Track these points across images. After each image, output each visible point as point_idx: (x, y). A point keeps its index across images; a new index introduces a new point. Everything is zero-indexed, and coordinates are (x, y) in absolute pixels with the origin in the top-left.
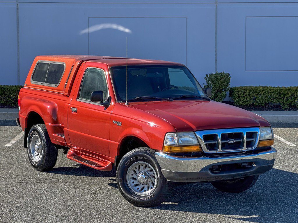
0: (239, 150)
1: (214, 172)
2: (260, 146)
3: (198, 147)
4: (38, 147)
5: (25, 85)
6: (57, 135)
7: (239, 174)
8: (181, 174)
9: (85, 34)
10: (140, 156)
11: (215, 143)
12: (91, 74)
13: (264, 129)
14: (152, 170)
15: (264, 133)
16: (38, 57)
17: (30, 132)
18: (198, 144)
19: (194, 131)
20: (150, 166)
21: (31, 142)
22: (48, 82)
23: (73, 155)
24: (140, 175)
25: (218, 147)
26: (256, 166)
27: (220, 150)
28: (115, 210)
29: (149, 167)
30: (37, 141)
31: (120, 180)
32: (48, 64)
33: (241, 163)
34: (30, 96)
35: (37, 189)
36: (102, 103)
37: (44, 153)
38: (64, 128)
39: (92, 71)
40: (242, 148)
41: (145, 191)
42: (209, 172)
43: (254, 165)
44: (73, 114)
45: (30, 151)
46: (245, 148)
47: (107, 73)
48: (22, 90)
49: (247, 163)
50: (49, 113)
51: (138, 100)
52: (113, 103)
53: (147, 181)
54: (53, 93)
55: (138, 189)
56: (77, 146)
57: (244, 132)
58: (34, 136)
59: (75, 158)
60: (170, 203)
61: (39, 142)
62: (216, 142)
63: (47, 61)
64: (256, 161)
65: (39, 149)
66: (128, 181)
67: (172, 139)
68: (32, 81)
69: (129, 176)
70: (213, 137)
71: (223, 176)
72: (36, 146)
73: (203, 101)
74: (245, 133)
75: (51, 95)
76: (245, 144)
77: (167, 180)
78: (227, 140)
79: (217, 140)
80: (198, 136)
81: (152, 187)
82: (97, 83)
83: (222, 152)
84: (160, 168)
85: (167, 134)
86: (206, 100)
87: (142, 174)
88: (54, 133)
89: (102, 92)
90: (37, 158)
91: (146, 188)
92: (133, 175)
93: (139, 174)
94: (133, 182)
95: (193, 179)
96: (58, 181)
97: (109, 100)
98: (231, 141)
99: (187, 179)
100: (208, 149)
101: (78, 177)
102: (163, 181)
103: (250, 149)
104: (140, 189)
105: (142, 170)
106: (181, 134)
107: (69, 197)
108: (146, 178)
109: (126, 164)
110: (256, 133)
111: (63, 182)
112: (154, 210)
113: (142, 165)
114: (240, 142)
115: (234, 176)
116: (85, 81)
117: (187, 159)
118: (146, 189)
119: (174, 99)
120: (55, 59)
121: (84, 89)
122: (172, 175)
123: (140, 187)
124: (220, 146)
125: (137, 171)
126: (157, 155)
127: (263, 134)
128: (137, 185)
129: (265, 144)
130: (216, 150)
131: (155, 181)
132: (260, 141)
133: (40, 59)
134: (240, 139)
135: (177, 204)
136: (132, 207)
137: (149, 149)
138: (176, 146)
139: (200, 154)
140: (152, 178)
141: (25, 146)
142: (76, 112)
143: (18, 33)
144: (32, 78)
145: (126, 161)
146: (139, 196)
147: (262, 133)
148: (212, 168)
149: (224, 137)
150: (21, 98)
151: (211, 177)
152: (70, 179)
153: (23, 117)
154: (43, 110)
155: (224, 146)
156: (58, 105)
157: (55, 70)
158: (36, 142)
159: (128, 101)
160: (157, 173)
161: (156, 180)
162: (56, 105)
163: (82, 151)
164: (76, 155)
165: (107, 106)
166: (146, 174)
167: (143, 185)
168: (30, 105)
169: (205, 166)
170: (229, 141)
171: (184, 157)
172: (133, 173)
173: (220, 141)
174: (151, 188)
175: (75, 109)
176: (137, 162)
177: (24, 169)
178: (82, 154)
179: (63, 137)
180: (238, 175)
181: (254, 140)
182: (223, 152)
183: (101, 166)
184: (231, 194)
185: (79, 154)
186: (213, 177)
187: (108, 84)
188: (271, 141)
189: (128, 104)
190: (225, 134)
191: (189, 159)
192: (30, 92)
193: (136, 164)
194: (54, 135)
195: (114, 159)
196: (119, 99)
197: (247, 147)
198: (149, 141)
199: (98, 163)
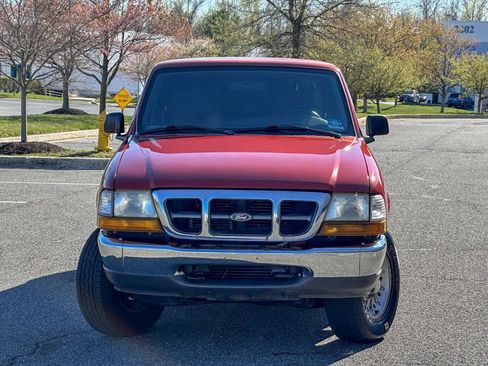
0: (261, 238)
11: (196, 219)
18: (155, 216)
19: (151, 190)
25: (200, 228)
27: (205, 234)
40: (268, 234)
46: (276, 235)
57: (276, 199)
62: (198, 217)
74: (276, 202)
76: (274, 227)
79: (200, 213)
80: (157, 200)
98: (240, 217)
110: (315, 203)
130: (197, 232)
132: (324, 222)
138: (109, 217)
170: (234, 217)
181: (307, 219)
182: (214, 238)
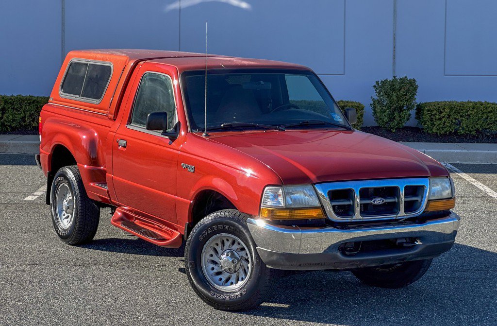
0: (392, 217)
1: (347, 253)
2: (430, 209)
3: (319, 211)
4: (68, 204)
5: (51, 100)
6: (97, 185)
7: (390, 257)
8: (289, 257)
9: (174, 10)
10: (223, 224)
11: (350, 205)
12: (150, 83)
13: (437, 180)
14: (243, 249)
15: (438, 188)
16: (71, 53)
17: (56, 180)
18: (319, 205)
19: (312, 184)
20: (240, 241)
21: (57, 195)
22: (86, 95)
23: (121, 219)
24: (224, 257)
25: (354, 212)
26: (421, 243)
27: (357, 216)
28: (179, 315)
29: (239, 244)
30: (67, 194)
31: (191, 264)
32: (87, 64)
33: (396, 239)
34: (57, 118)
35: (58, 276)
36: (165, 133)
37: (76, 214)
38: (107, 174)
39: (154, 79)
40: (397, 213)
41: (232, 283)
42: (339, 254)
43: (419, 243)
44: (120, 150)
45: (55, 211)
46: (402, 214)
47: (175, 82)
48: (45, 107)
49: (405, 238)
50: (85, 147)
51: (226, 129)
52: (183, 133)
53: (235, 267)
54: (92, 114)
55: (221, 279)
56: (128, 205)
57: (401, 185)
58: (61, 185)
59: (124, 224)
60: (276, 305)
61: (69, 197)
62: (351, 203)
63: (84, 59)
64: (421, 236)
65: (68, 208)
66: (204, 266)
67: (276, 196)
68: (61, 92)
69: (205, 257)
70: (347, 194)
71: (362, 261)
72: (65, 203)
73: (340, 131)
74: (402, 187)
75: (88, 118)
76: (402, 206)
77: (267, 266)
78: (371, 199)
79: (353, 199)
80: (320, 192)
81: (244, 277)
82: (160, 98)
83: (361, 220)
84: (255, 246)
85: (267, 188)
86: (345, 129)
87: (227, 255)
88: (92, 181)
89: (165, 114)
90: (66, 223)
91: (233, 279)
92: (212, 256)
93: (222, 254)
94: (213, 269)
95: (310, 265)
96: (97, 263)
97: (177, 128)
98: (378, 201)
99: (300, 265)
100: (338, 214)
101: (131, 257)
102: (261, 268)
103: (411, 215)
104: (224, 280)
105: (228, 248)
106: (290, 188)
107: (107, 292)
108: (233, 262)
109: (201, 238)
110: (423, 187)
111: (104, 264)
112: (246, 316)
113: (228, 240)
114: (395, 202)
115: (382, 260)
116: (141, 95)
117: (300, 231)
118: (234, 281)
119: (288, 128)
120: (98, 56)
121: (140, 106)
122: (274, 258)
123: (224, 277)
124: (358, 209)
125: (219, 249)
126: (251, 223)
127: (435, 189)
128: (219, 273)
129: (439, 206)
130: (351, 216)
131: (248, 268)
132: (429, 201)
133: (75, 57)
134: (394, 198)
135: (287, 306)
136: (210, 310)
137: (238, 212)
138: (282, 209)
139: (322, 223)
140: (244, 263)
141: (48, 202)
142: (125, 147)
143: (63, 9)
144: (62, 88)
145: (200, 232)
146: (222, 293)
147: (433, 188)
148: (343, 247)
149: (364, 193)
150: (43, 121)
151: (341, 263)
152: (117, 260)
153: (46, 152)
154: (76, 141)
155: (365, 210)
156: (99, 135)
157: (97, 76)
158: (65, 196)
159: (207, 130)
160: (251, 254)
161: (250, 265)
162: (96, 134)
163: (136, 213)
164: (126, 219)
165: (173, 138)
166: (233, 255)
167: (229, 274)
168: (56, 133)
169: (334, 242)
170: (374, 202)
171: (294, 228)
172: (212, 252)
173: (357, 199)
174: (242, 279)
175: (124, 142)
176: (219, 235)
177: (45, 241)
178: (136, 219)
179: (106, 188)
180: (389, 259)
181: (418, 199)
182: (363, 219)
183: (164, 240)
184: (383, 291)
185: (130, 217)
186: (346, 262)
187: (177, 100)
188: (450, 202)
189: (207, 135)
190: (367, 189)
191: (302, 232)
192: (56, 111)
193: (217, 238)
194: (92, 184)
195: (184, 229)
196: (194, 127)
197: (406, 211)
198: (237, 199)
199: (160, 234)
